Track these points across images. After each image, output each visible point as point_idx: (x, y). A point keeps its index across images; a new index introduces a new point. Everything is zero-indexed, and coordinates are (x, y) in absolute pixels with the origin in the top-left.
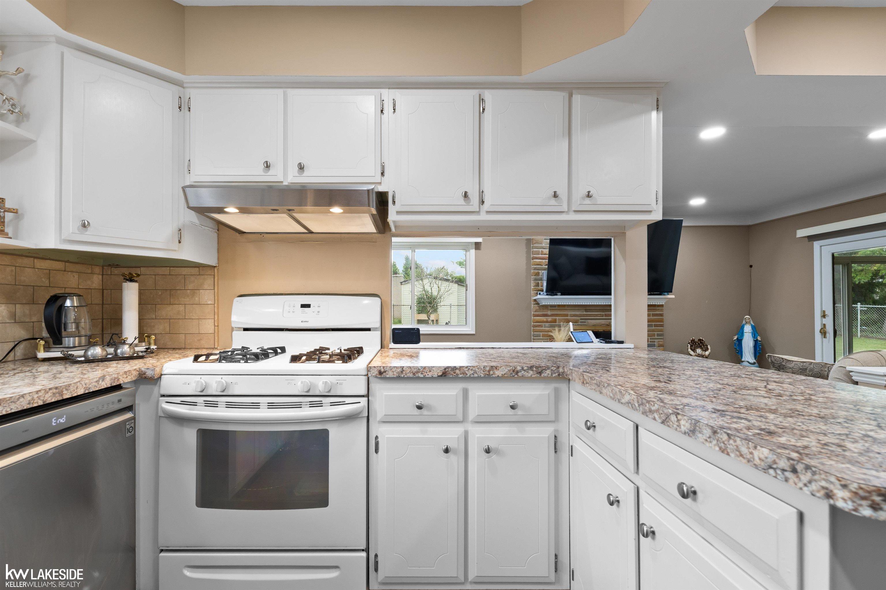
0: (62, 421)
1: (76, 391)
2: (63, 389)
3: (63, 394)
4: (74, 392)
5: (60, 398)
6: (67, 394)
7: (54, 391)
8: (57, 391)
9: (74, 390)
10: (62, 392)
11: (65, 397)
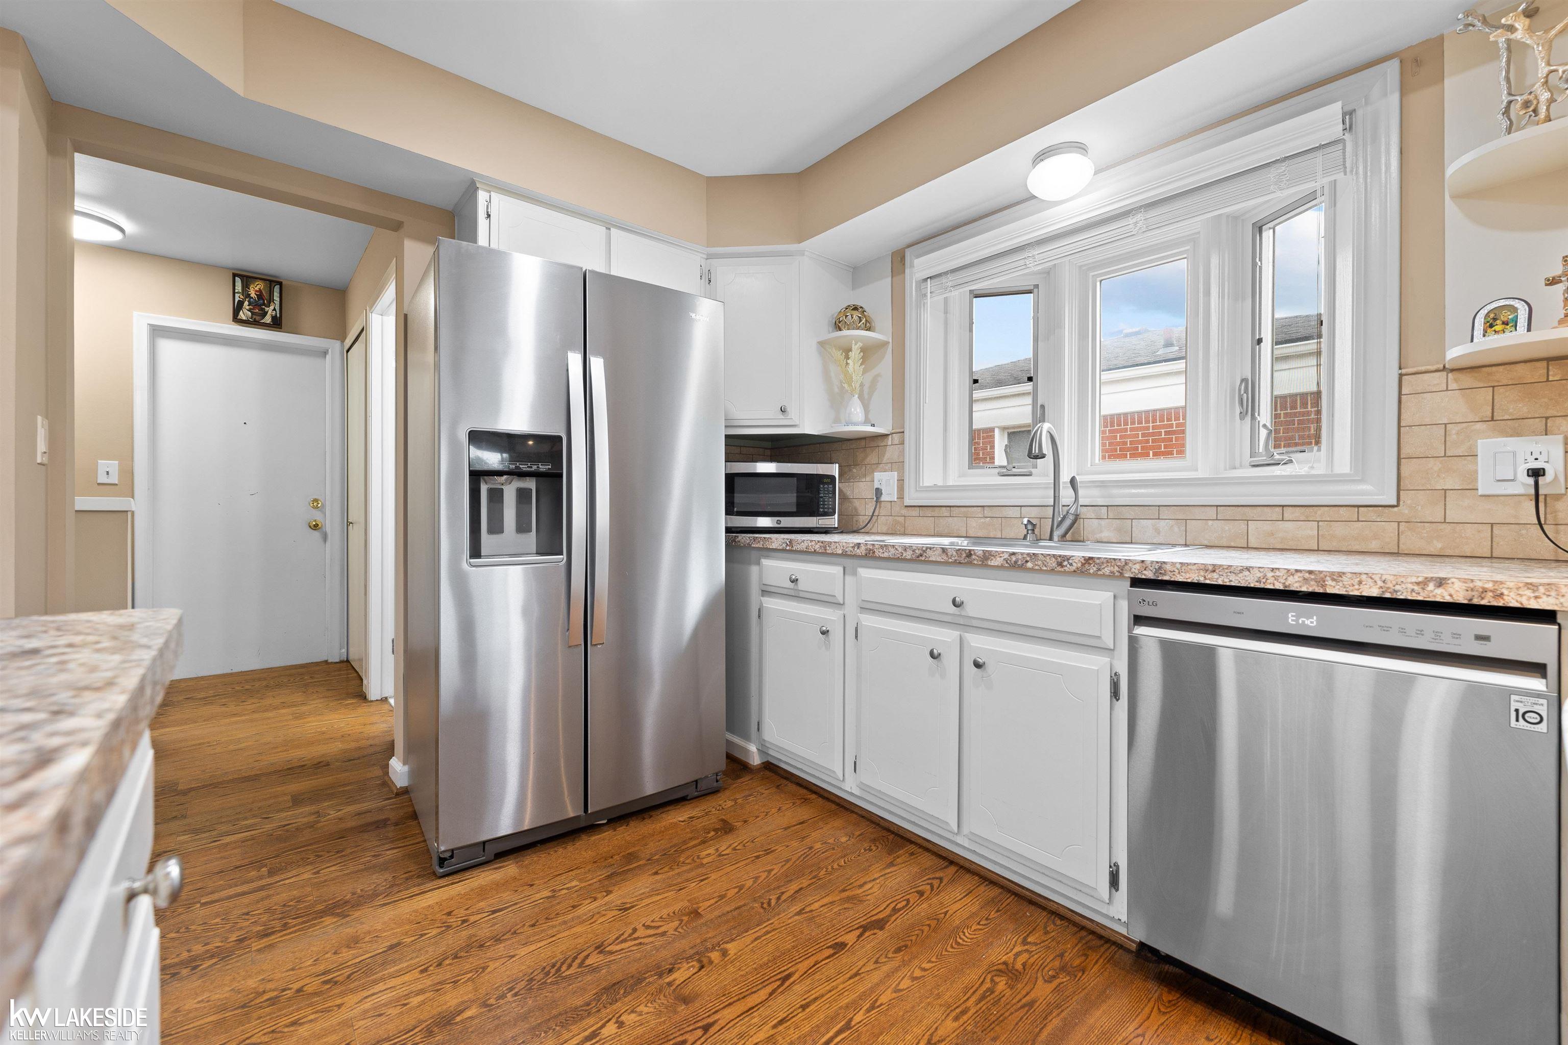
0: (1308, 622)
1: (1357, 587)
2: (1326, 576)
3: (1326, 585)
4: (1351, 588)
5: (1319, 590)
6: (1334, 587)
7: (1307, 575)
8: (1313, 577)
9: (1353, 585)
10: (1324, 581)
11: (1330, 590)
